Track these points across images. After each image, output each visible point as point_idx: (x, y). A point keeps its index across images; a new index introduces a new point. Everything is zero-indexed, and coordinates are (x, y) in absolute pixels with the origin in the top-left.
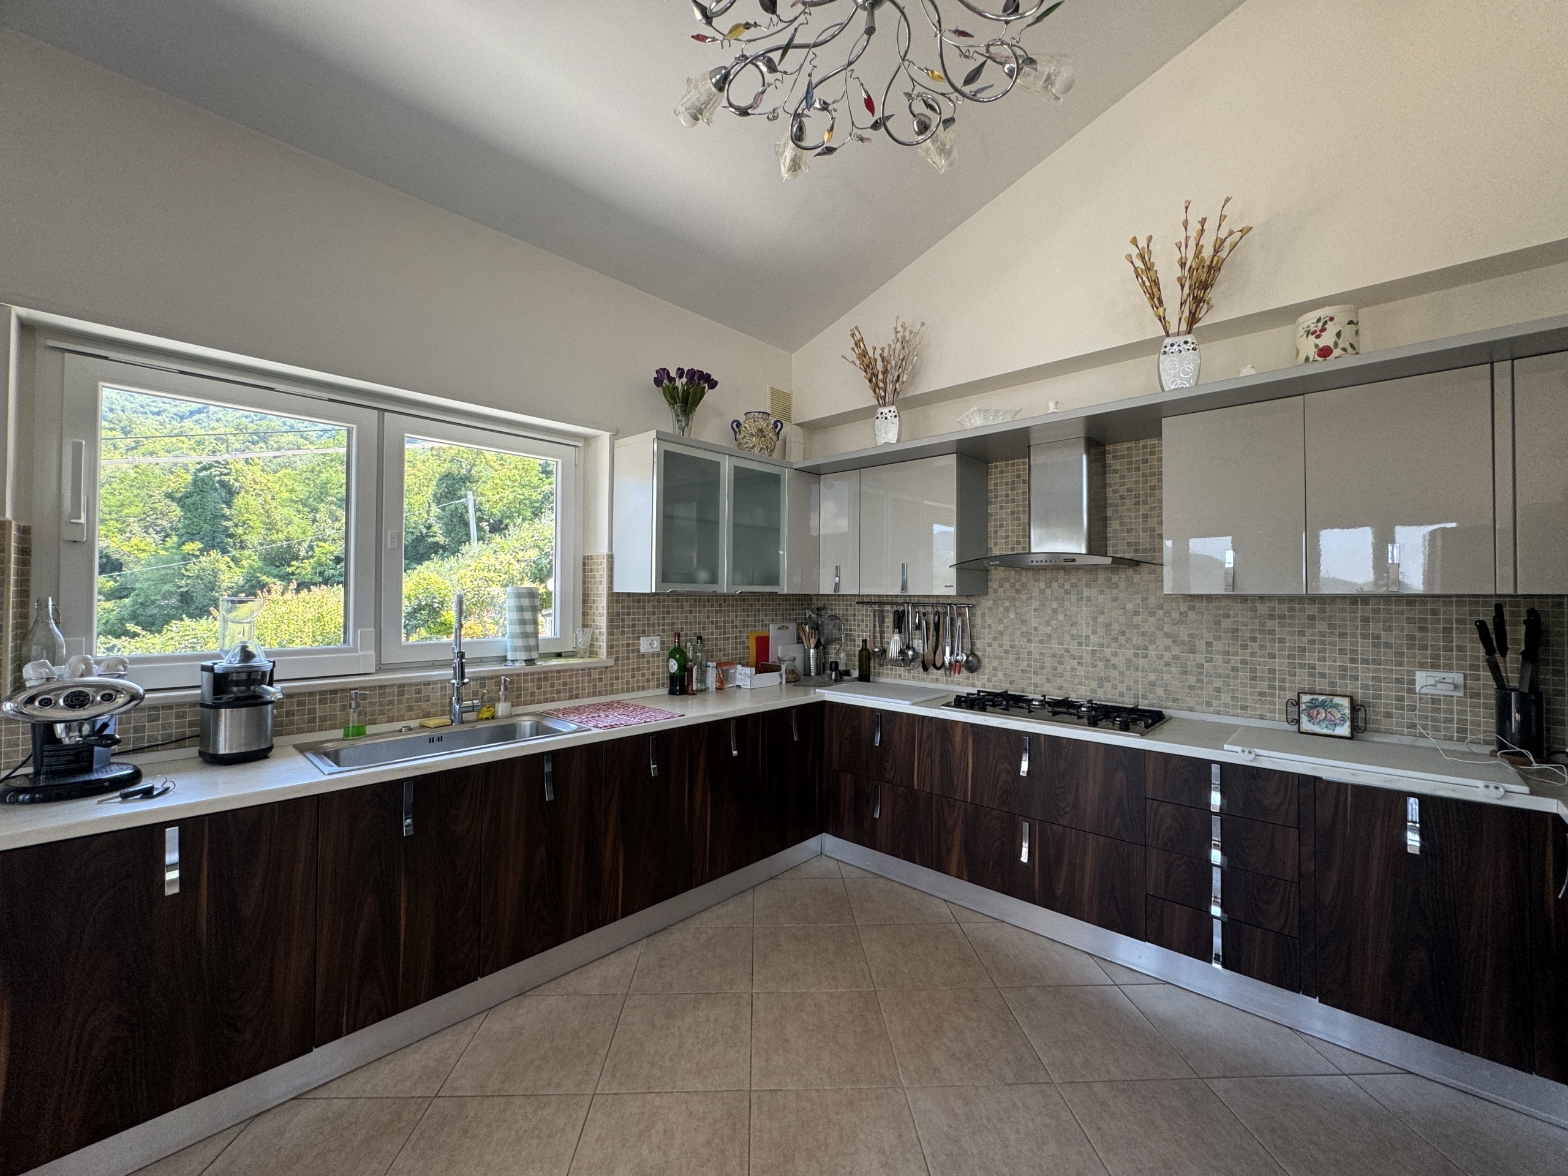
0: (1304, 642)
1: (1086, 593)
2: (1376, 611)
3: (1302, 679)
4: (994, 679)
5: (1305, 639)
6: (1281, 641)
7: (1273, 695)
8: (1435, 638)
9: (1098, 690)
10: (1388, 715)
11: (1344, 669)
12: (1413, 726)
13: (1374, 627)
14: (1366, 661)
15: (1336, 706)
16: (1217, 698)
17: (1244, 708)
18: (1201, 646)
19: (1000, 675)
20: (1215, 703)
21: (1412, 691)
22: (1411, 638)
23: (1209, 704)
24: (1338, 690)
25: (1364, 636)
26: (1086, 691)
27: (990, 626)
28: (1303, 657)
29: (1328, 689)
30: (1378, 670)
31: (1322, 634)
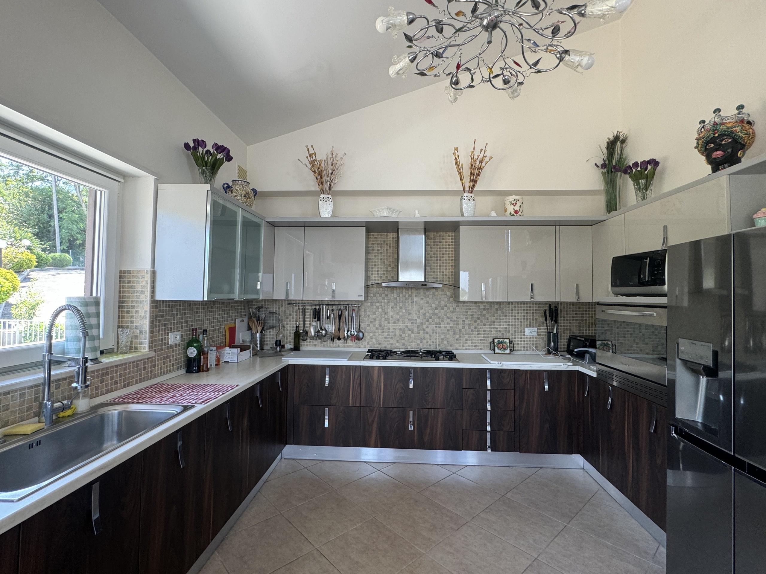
0: (494, 319)
1: (415, 299)
2: (515, 307)
3: (494, 334)
4: (370, 343)
5: (495, 318)
6: (488, 319)
7: (485, 340)
8: (530, 316)
9: (420, 344)
10: (518, 344)
11: (506, 328)
12: (524, 347)
13: (515, 313)
14: (512, 325)
15: (505, 343)
16: (466, 343)
17: (475, 346)
18: (460, 322)
19: (374, 341)
20: (465, 345)
21: (524, 335)
22: (524, 316)
23: (463, 346)
24: (504, 336)
25: (512, 316)
26: (415, 344)
27: (368, 316)
28: (494, 325)
29: (501, 336)
30: (515, 328)
31: (500, 315)
